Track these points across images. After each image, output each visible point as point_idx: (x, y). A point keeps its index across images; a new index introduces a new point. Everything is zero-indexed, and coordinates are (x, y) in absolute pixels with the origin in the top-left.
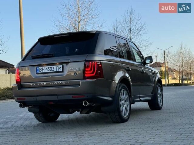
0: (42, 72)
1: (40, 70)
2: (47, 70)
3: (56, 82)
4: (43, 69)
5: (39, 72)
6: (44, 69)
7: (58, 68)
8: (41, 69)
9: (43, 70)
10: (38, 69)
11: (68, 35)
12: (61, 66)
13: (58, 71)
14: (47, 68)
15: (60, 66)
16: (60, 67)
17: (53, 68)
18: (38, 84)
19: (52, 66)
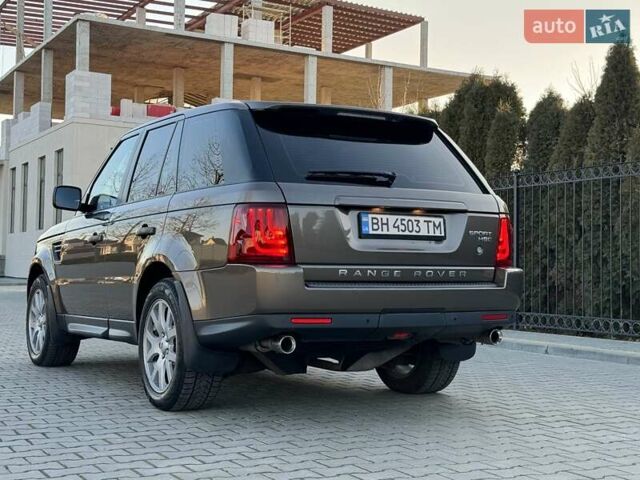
0: (379, 232)
1: (375, 227)
2: (398, 227)
3: (430, 269)
4: (382, 224)
5: (371, 232)
6: (387, 224)
7: (431, 225)
8: (375, 221)
9: (385, 227)
10: (364, 219)
11: (384, 119)
12: (441, 220)
13: (431, 234)
14: (399, 222)
15: (437, 221)
16: (437, 224)
17: (415, 223)
18: (373, 270)
19: (413, 218)
